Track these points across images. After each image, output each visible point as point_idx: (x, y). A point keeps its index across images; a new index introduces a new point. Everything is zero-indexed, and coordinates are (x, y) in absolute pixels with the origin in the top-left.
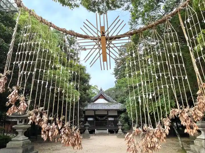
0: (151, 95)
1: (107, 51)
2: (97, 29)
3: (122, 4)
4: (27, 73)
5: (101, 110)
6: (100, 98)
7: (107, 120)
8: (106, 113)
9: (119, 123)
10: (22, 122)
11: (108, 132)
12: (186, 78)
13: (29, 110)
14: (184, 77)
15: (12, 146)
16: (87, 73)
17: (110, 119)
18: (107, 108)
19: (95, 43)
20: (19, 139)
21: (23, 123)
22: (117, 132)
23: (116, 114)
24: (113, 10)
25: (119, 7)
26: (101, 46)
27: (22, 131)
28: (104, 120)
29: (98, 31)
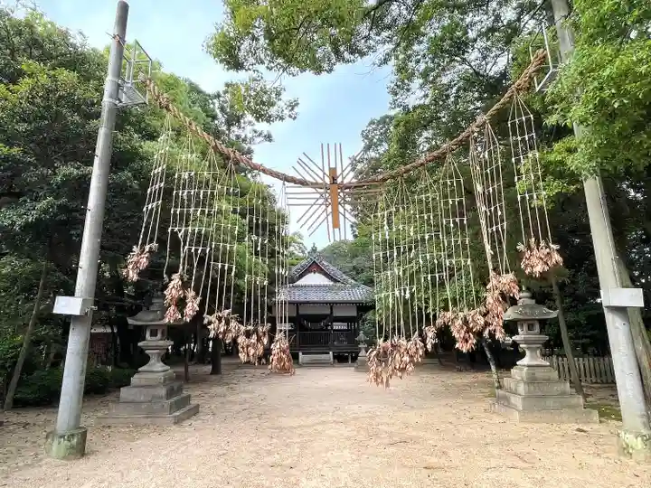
0: (408, 292)
1: (341, 209)
2: (323, 171)
3: (369, 48)
4: (196, 250)
5: (314, 303)
6: (310, 272)
7: (329, 328)
8: (328, 312)
9: (362, 336)
10: (156, 335)
11: (332, 360)
12: (469, 262)
13: (208, 314)
14: (466, 262)
15: (143, 383)
16: (279, 211)
17: (337, 326)
18: (330, 297)
19: (318, 196)
20: (155, 369)
21: (159, 336)
22: (354, 359)
23: (354, 313)
24: (348, 61)
25: (362, 54)
26: (329, 200)
27: (159, 354)
28: (322, 329)
29: (324, 174)
